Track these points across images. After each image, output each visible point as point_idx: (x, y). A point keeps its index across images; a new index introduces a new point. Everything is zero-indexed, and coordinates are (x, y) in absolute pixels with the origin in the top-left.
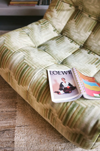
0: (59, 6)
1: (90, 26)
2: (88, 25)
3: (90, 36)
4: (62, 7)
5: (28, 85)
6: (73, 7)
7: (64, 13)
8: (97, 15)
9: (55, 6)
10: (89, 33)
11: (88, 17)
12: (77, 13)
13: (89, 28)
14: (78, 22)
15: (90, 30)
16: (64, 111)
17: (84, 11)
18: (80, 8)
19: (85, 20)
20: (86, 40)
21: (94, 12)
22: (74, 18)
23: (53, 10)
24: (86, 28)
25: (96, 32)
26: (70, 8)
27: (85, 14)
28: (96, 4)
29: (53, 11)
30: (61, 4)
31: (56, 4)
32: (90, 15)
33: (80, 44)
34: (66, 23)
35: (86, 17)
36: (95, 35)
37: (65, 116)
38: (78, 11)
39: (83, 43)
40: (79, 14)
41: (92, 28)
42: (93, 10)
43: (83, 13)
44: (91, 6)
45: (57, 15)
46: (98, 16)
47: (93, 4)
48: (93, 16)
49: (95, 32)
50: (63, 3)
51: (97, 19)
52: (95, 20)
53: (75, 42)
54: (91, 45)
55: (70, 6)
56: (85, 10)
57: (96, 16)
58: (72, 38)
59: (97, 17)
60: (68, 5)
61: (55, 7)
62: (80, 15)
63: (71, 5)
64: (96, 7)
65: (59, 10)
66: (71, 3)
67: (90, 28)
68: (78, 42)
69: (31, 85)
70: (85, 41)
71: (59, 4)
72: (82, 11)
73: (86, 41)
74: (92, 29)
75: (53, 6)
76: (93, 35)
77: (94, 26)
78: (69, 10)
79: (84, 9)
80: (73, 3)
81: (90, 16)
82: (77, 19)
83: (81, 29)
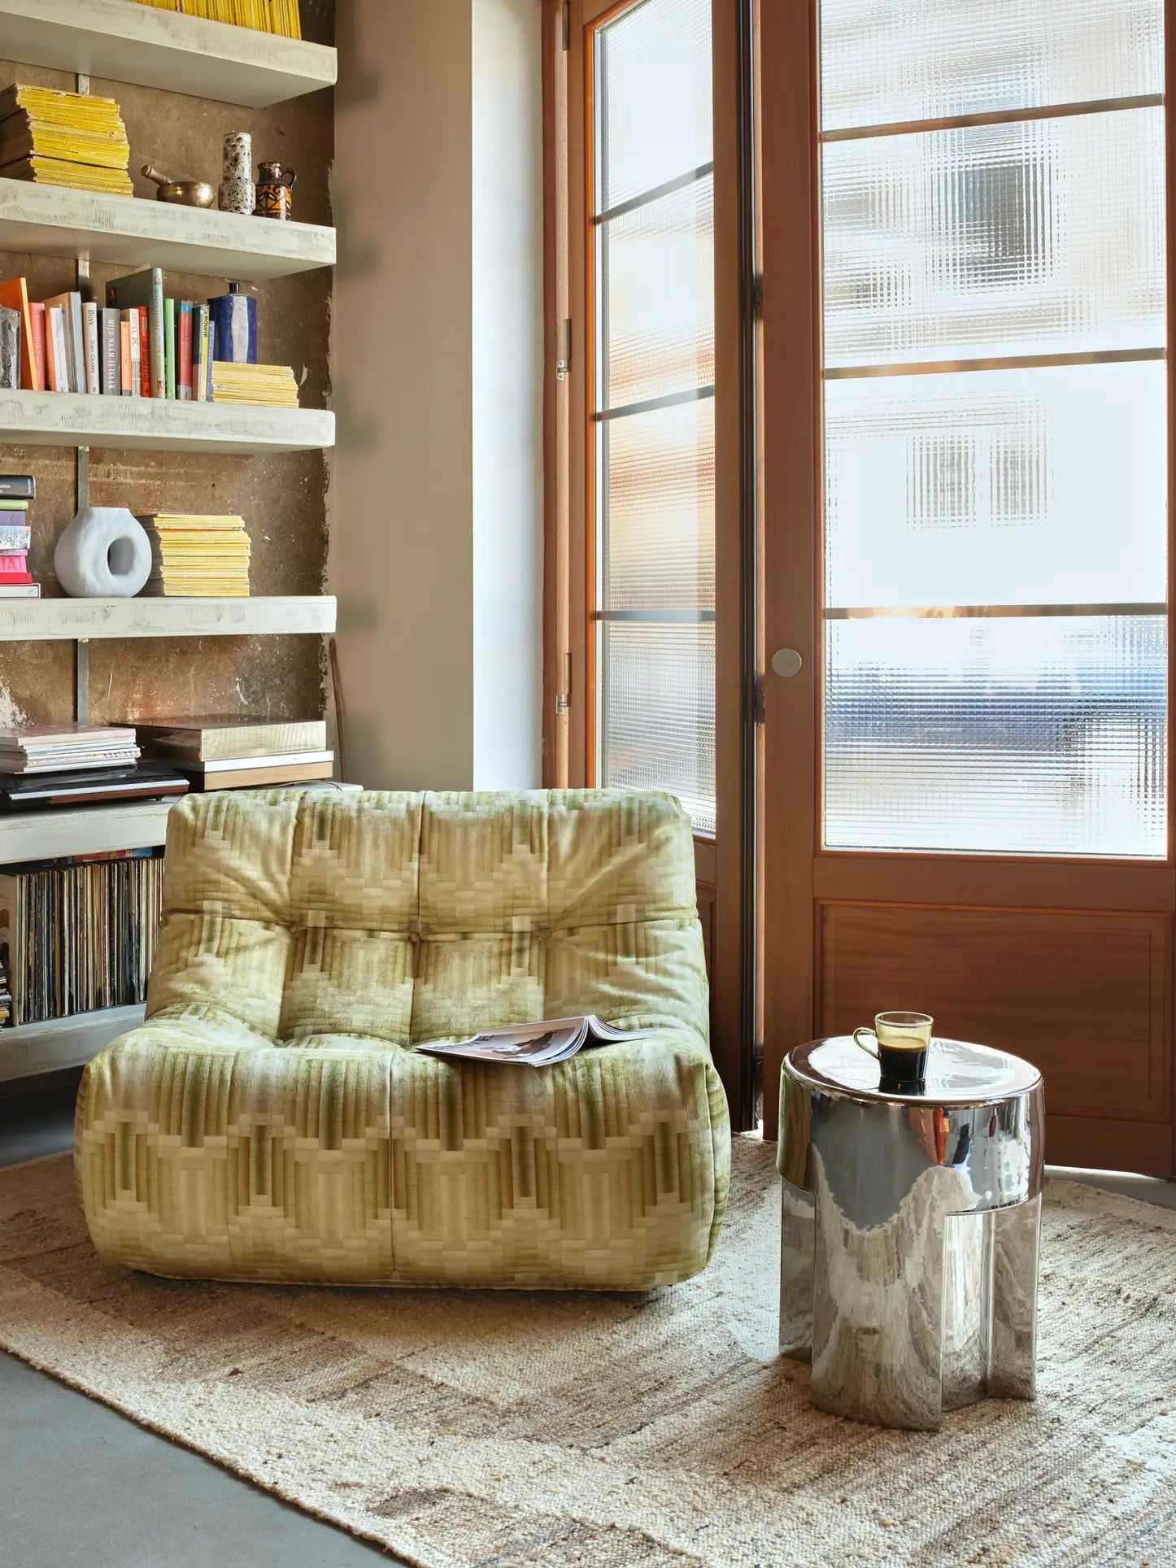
0: (221, 937)
1: (395, 963)
2: (384, 961)
3: (415, 994)
4: (236, 936)
5: (383, 1114)
6: (278, 929)
7: (256, 955)
8: (401, 915)
9: (199, 943)
10: (408, 986)
11: (364, 938)
12: (309, 941)
13: (394, 970)
14: (336, 965)
15: (405, 975)
16: (571, 1094)
17: (340, 923)
18: (315, 918)
19: (361, 953)
20: (409, 1013)
21: (385, 912)
22: (306, 960)
23: (200, 958)
24: (383, 974)
25: (431, 971)
26: (269, 934)
27: (346, 934)
28: (385, 878)
29: (200, 965)
30: (227, 928)
31: (205, 935)
32: (374, 925)
33: (396, 1036)
34: (280, 991)
35: (355, 940)
36: (435, 985)
37: (582, 1106)
38: (309, 937)
39: (407, 1029)
40: (321, 941)
41: (404, 966)
42: (379, 903)
43: (336, 932)
44: (366, 890)
45: (230, 971)
46: (405, 919)
47: (374, 881)
48: (386, 926)
49: (426, 974)
50: (234, 921)
51: (406, 935)
52: (400, 940)
53: (372, 1035)
54: (444, 1020)
55: (267, 928)
56: (342, 917)
57: (400, 923)
58: (349, 1028)
59: (404, 926)
60: (256, 924)
61: (202, 947)
62: (329, 942)
63: (267, 924)
64: (388, 889)
65: (227, 953)
66: (267, 914)
67: (399, 970)
68: (381, 1032)
69: (398, 1101)
70: (408, 1020)
71: (218, 928)
72: (331, 926)
73: (414, 1016)
74: (409, 971)
75: (190, 945)
76: (430, 986)
77: (409, 957)
78: (268, 941)
79: (337, 915)
80: (276, 910)
81: (371, 933)
82: (323, 960)
83: (366, 986)
